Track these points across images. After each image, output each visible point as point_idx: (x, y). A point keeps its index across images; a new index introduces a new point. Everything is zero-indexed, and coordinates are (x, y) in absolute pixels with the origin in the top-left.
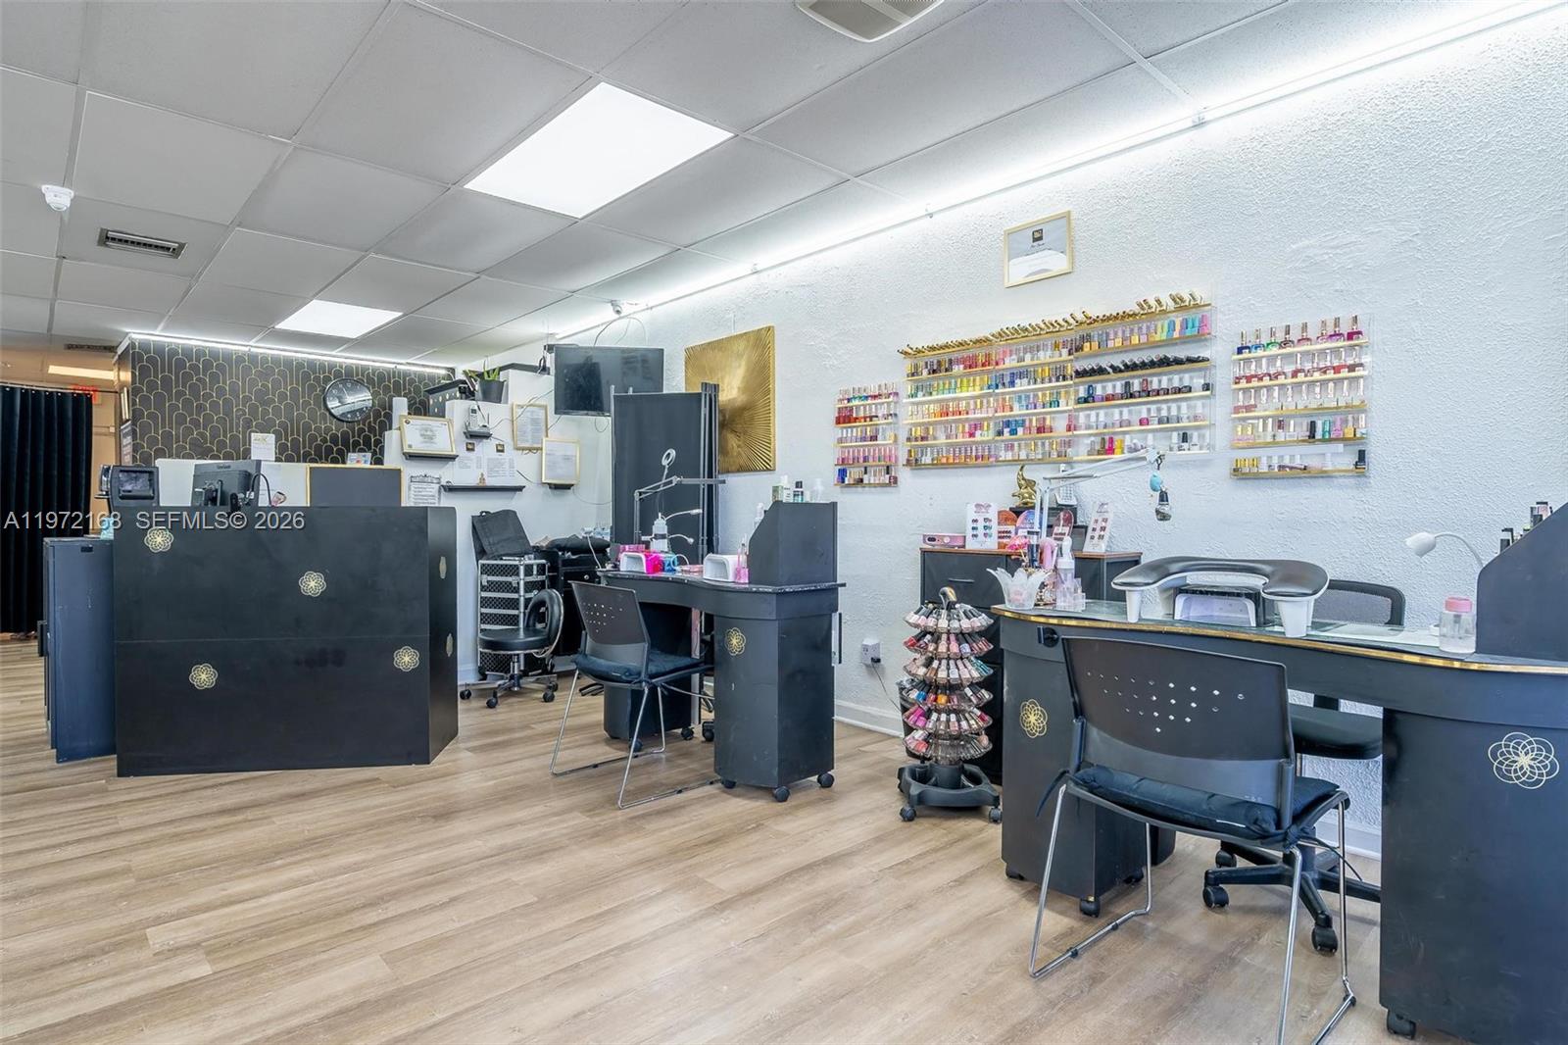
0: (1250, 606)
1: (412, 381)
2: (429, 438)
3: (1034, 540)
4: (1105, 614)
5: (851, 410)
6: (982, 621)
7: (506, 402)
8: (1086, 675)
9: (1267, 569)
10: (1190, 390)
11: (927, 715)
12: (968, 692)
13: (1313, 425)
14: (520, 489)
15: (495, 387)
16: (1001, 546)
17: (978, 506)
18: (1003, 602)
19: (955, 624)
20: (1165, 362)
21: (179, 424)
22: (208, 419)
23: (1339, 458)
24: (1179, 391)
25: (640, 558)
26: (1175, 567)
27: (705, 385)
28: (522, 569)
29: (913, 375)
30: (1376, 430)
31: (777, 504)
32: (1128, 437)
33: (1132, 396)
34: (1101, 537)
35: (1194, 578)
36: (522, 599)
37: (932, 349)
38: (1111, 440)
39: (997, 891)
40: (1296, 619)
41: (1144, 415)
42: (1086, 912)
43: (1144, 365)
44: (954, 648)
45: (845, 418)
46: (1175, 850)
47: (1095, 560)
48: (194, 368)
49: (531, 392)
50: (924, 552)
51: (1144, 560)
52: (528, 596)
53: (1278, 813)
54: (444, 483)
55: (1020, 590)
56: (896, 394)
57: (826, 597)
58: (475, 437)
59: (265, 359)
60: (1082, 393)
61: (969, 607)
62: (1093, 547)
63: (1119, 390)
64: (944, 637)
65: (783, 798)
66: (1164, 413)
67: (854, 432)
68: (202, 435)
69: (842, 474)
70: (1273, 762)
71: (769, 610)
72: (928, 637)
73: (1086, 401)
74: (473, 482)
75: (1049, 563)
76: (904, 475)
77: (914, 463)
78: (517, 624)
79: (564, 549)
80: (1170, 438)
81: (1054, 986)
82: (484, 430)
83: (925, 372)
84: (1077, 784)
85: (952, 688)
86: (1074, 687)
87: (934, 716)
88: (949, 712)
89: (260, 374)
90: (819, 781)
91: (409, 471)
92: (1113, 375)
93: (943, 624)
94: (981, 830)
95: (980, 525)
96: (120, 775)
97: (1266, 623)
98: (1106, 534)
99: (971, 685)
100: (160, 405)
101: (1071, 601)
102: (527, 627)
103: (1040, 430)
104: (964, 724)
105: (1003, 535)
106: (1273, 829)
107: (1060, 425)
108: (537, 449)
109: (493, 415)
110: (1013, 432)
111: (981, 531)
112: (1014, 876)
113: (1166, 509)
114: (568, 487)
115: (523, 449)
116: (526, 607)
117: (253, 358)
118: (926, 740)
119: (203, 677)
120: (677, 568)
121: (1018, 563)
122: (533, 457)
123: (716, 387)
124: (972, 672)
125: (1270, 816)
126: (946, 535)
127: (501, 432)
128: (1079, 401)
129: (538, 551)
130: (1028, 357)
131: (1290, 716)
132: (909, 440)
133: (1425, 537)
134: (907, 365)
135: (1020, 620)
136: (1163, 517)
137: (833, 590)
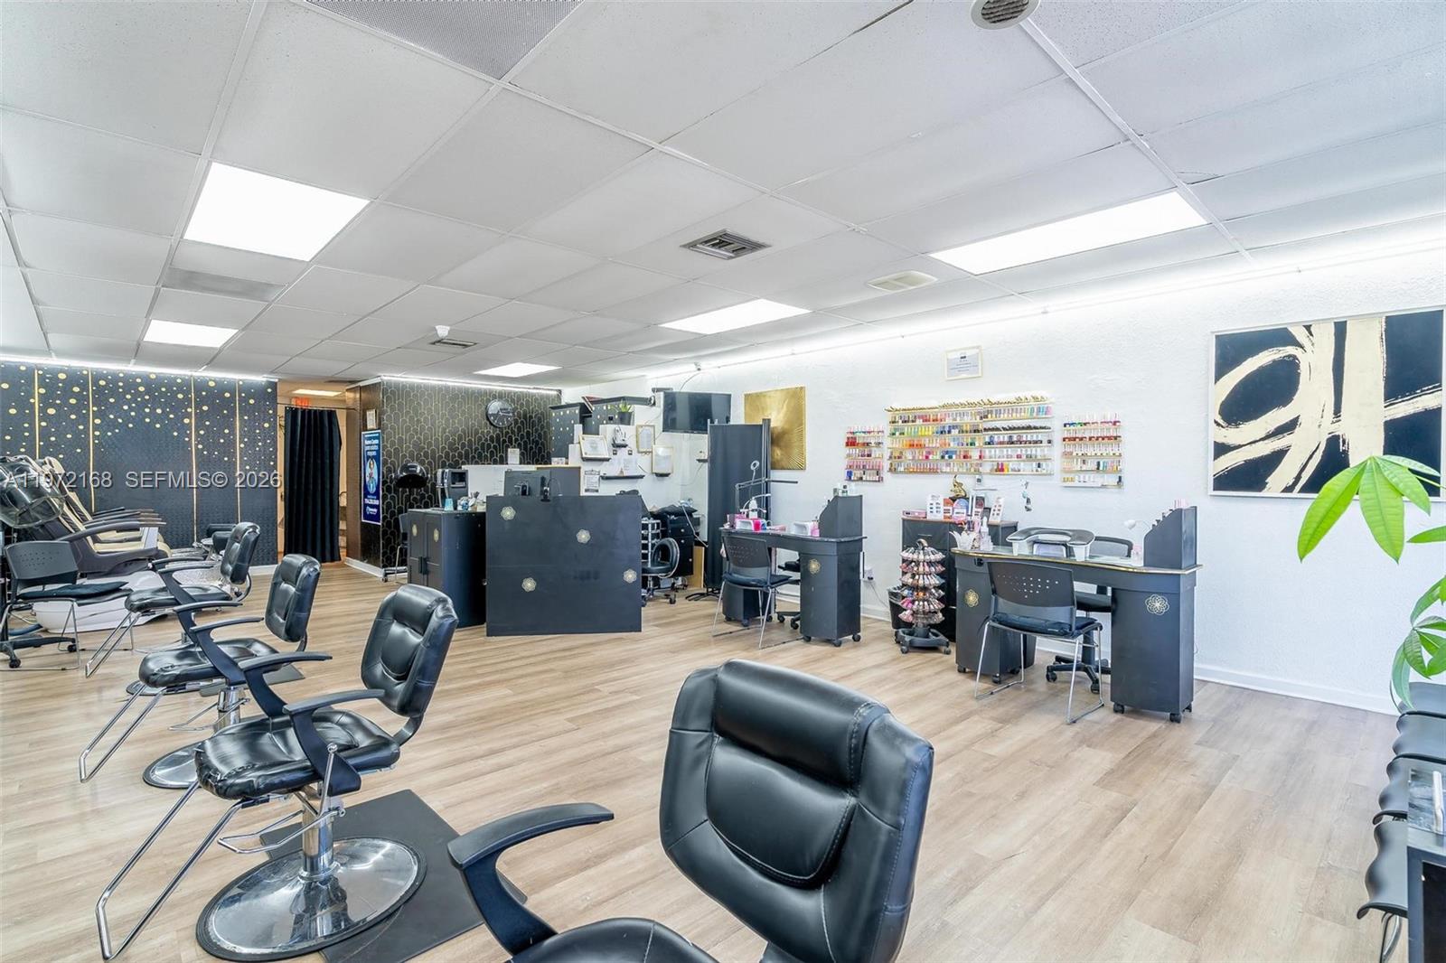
0: (1064, 548)
1: (536, 399)
2: (595, 448)
3: (969, 518)
4: (1002, 552)
5: (855, 438)
6: (940, 556)
7: (633, 424)
8: (997, 577)
9: (1071, 533)
10: (1041, 442)
11: (913, 602)
12: (933, 591)
13: (1099, 463)
14: (642, 477)
15: (627, 416)
16: (945, 517)
17: (933, 496)
18: (956, 546)
19: (927, 557)
20: (1029, 428)
21: (407, 432)
22: (422, 429)
23: (1111, 480)
24: (1036, 442)
25: (750, 523)
26: (1033, 532)
27: (764, 420)
28: (650, 525)
29: (893, 422)
30: (1127, 468)
31: (836, 497)
32: (1011, 464)
33: (1012, 443)
34: (998, 514)
35: (1042, 537)
36: (650, 544)
37: (905, 410)
38: (1002, 465)
39: (955, 676)
40: (1081, 554)
41: (1019, 453)
42: (995, 682)
43: (1019, 428)
44: (927, 569)
45: (851, 443)
46: (1035, 663)
47: (996, 526)
48: (415, 395)
49: (647, 417)
50: (904, 520)
51: (1019, 529)
52: (654, 542)
53: (1071, 626)
54: (602, 474)
55: (964, 542)
56: (883, 432)
57: (857, 545)
58: (617, 446)
59: (454, 388)
60: (987, 440)
61: (932, 549)
62: (995, 520)
63: (1006, 439)
64: (921, 564)
65: (839, 645)
66: (1029, 453)
67: (855, 451)
68: (419, 438)
69: (849, 474)
70: (1069, 607)
71: (833, 550)
72: (913, 564)
73: (989, 444)
74: (617, 474)
75: (977, 529)
76: (886, 475)
77: (893, 470)
78: (647, 558)
79: (670, 514)
80: (1032, 465)
81: (985, 701)
82: (623, 443)
83: (900, 421)
84: (994, 621)
85: (925, 589)
86: (992, 582)
87: (917, 603)
88: (924, 601)
89: (451, 399)
90: (853, 638)
91: (585, 467)
92: (1003, 432)
93: (921, 557)
94: (941, 657)
95: (934, 506)
96: (488, 635)
97: (1070, 556)
98: (1001, 513)
99: (934, 588)
100: (396, 421)
101: (987, 546)
102: (653, 561)
103: (965, 457)
104: (931, 606)
105: (946, 511)
106: (1068, 631)
107: (975, 454)
108: (649, 452)
109: (627, 433)
110: (950, 457)
111: (935, 510)
112: (962, 671)
113: (1029, 506)
114: (667, 475)
115: (642, 452)
116: (652, 549)
117: (447, 388)
118: (912, 615)
119: (529, 585)
120: (768, 528)
121: (962, 529)
122: (647, 457)
123: (769, 420)
124: (936, 581)
125: (1068, 627)
126: (916, 513)
127: (631, 443)
128: (986, 444)
129: (654, 516)
130: (958, 419)
131: (1075, 594)
132: (891, 457)
133: (1132, 522)
134: (889, 417)
135: (964, 555)
136: (1028, 510)
137: (861, 540)
